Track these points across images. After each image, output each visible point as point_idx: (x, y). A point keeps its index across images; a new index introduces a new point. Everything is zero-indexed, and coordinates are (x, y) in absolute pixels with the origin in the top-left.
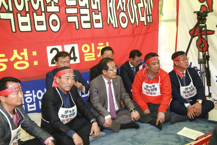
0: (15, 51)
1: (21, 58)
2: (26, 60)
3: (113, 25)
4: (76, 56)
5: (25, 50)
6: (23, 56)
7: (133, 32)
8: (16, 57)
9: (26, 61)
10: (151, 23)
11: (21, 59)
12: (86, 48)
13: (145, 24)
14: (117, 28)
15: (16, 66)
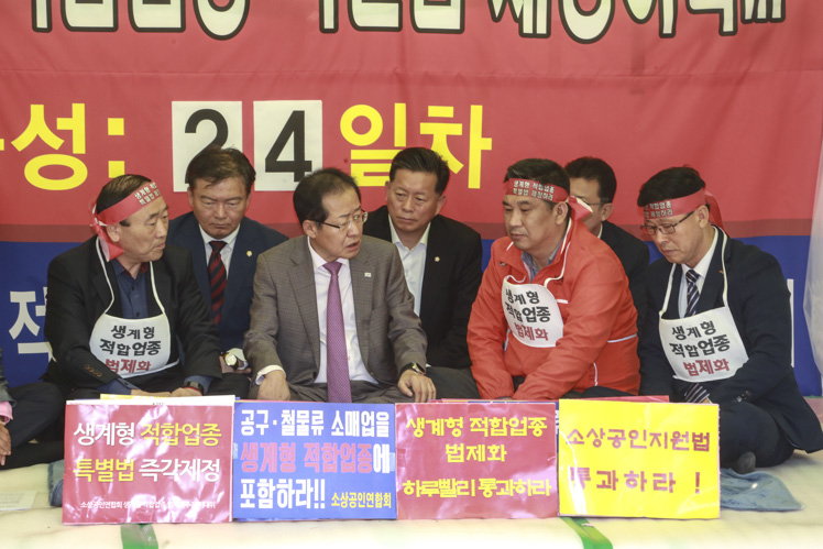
0: (37, 111)
1: (56, 142)
2: (75, 152)
3: (519, 21)
4: (307, 159)
5: (79, 109)
6: (67, 135)
7: (638, 66)
8: (38, 137)
9: (78, 156)
10: (777, 20)
11: (57, 148)
12: (362, 125)
13: (728, 26)
14: (541, 36)
15: (32, 172)
